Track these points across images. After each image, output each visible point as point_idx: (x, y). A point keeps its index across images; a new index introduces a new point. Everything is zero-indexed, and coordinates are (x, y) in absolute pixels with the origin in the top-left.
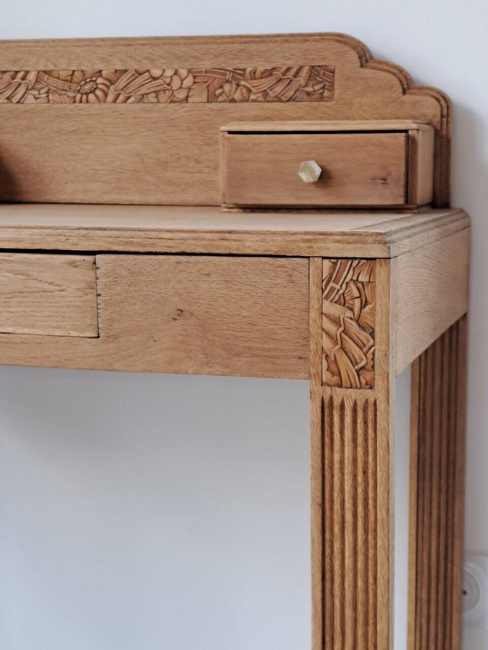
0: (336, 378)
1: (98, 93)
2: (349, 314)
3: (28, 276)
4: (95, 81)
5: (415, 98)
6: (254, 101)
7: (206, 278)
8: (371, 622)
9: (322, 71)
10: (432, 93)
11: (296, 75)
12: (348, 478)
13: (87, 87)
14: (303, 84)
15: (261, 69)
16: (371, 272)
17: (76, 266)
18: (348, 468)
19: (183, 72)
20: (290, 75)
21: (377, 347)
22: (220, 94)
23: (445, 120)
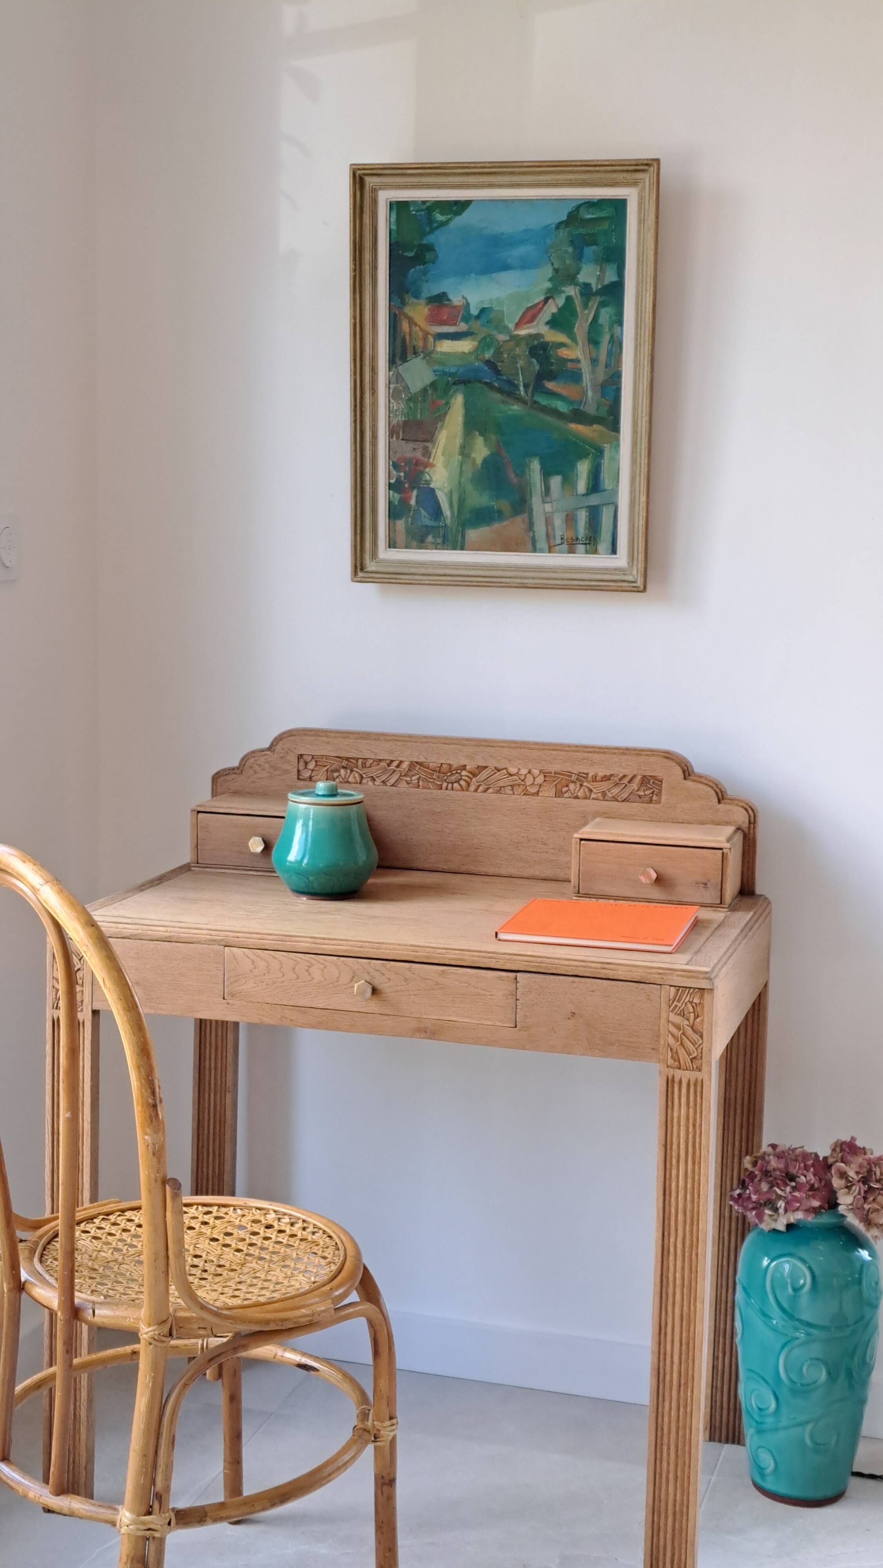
0: (677, 1063)
1: (462, 783)
2: (686, 1022)
3: (469, 984)
4: (460, 773)
5: (728, 807)
6: (593, 799)
7: (591, 993)
8: (695, 1223)
9: (652, 780)
10: (741, 804)
11: (630, 782)
12: (682, 1128)
13: (453, 778)
14: (636, 789)
15: (601, 774)
16: (702, 997)
17: (503, 980)
18: (683, 1123)
19: (536, 772)
20: (625, 781)
21: (704, 1045)
22: (566, 792)
23: (752, 826)
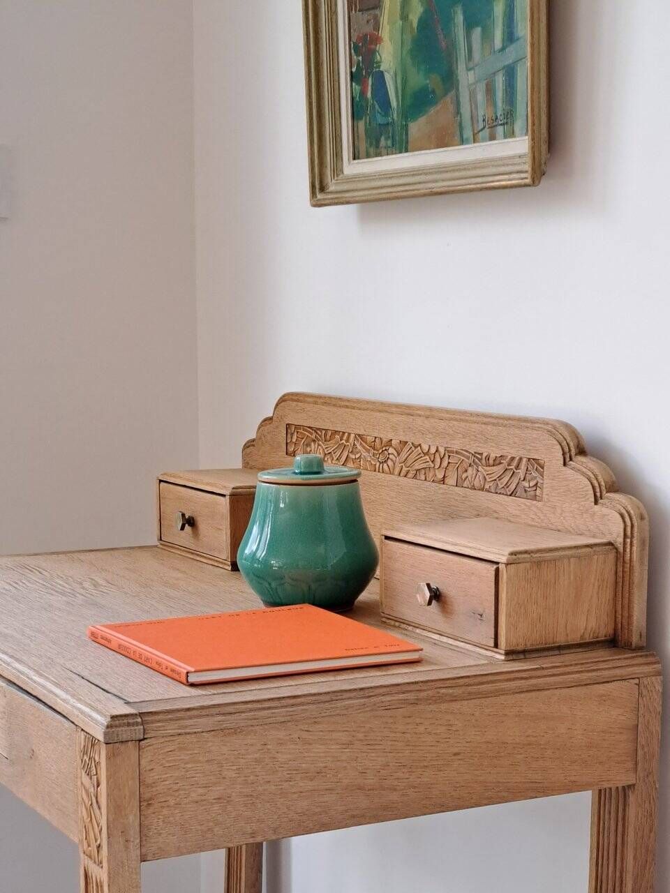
1: (390, 463)
4: (388, 450)
6: (487, 490)
9: (536, 466)
11: (517, 467)
13: (383, 457)
14: (522, 477)
15: (493, 456)
19: (442, 450)
20: (513, 466)
22: (465, 479)
23: (628, 540)
